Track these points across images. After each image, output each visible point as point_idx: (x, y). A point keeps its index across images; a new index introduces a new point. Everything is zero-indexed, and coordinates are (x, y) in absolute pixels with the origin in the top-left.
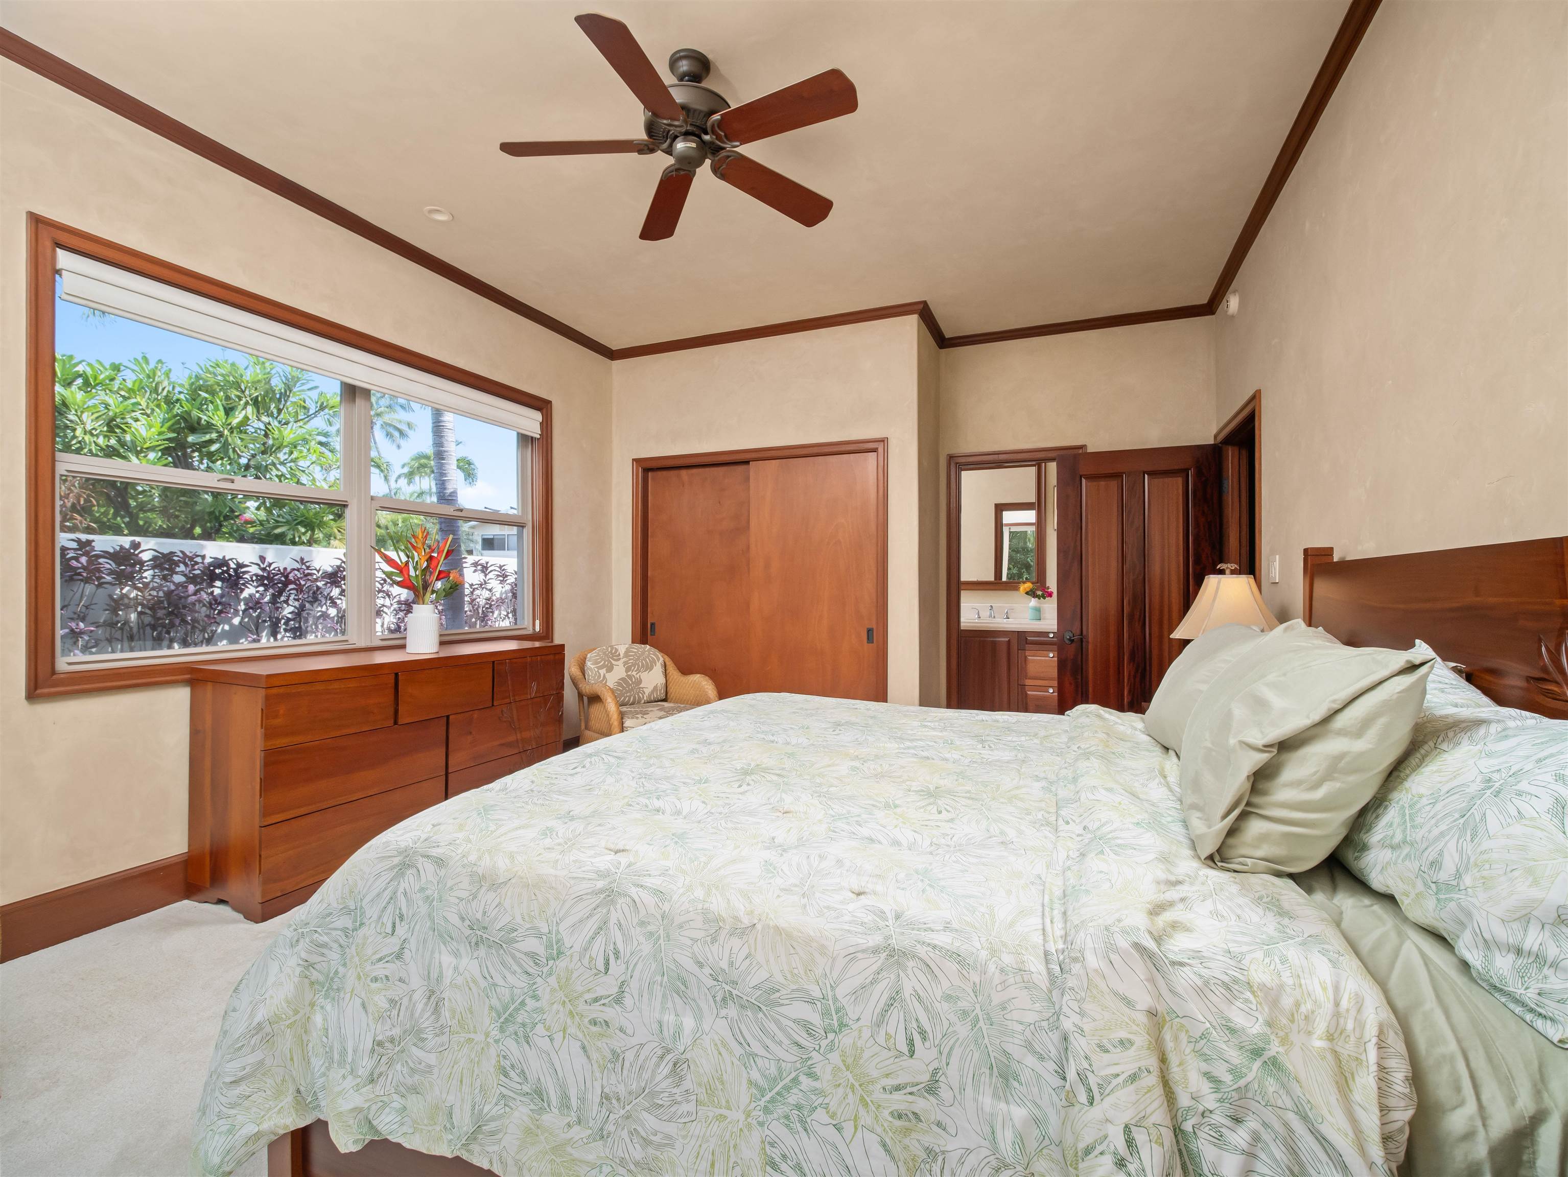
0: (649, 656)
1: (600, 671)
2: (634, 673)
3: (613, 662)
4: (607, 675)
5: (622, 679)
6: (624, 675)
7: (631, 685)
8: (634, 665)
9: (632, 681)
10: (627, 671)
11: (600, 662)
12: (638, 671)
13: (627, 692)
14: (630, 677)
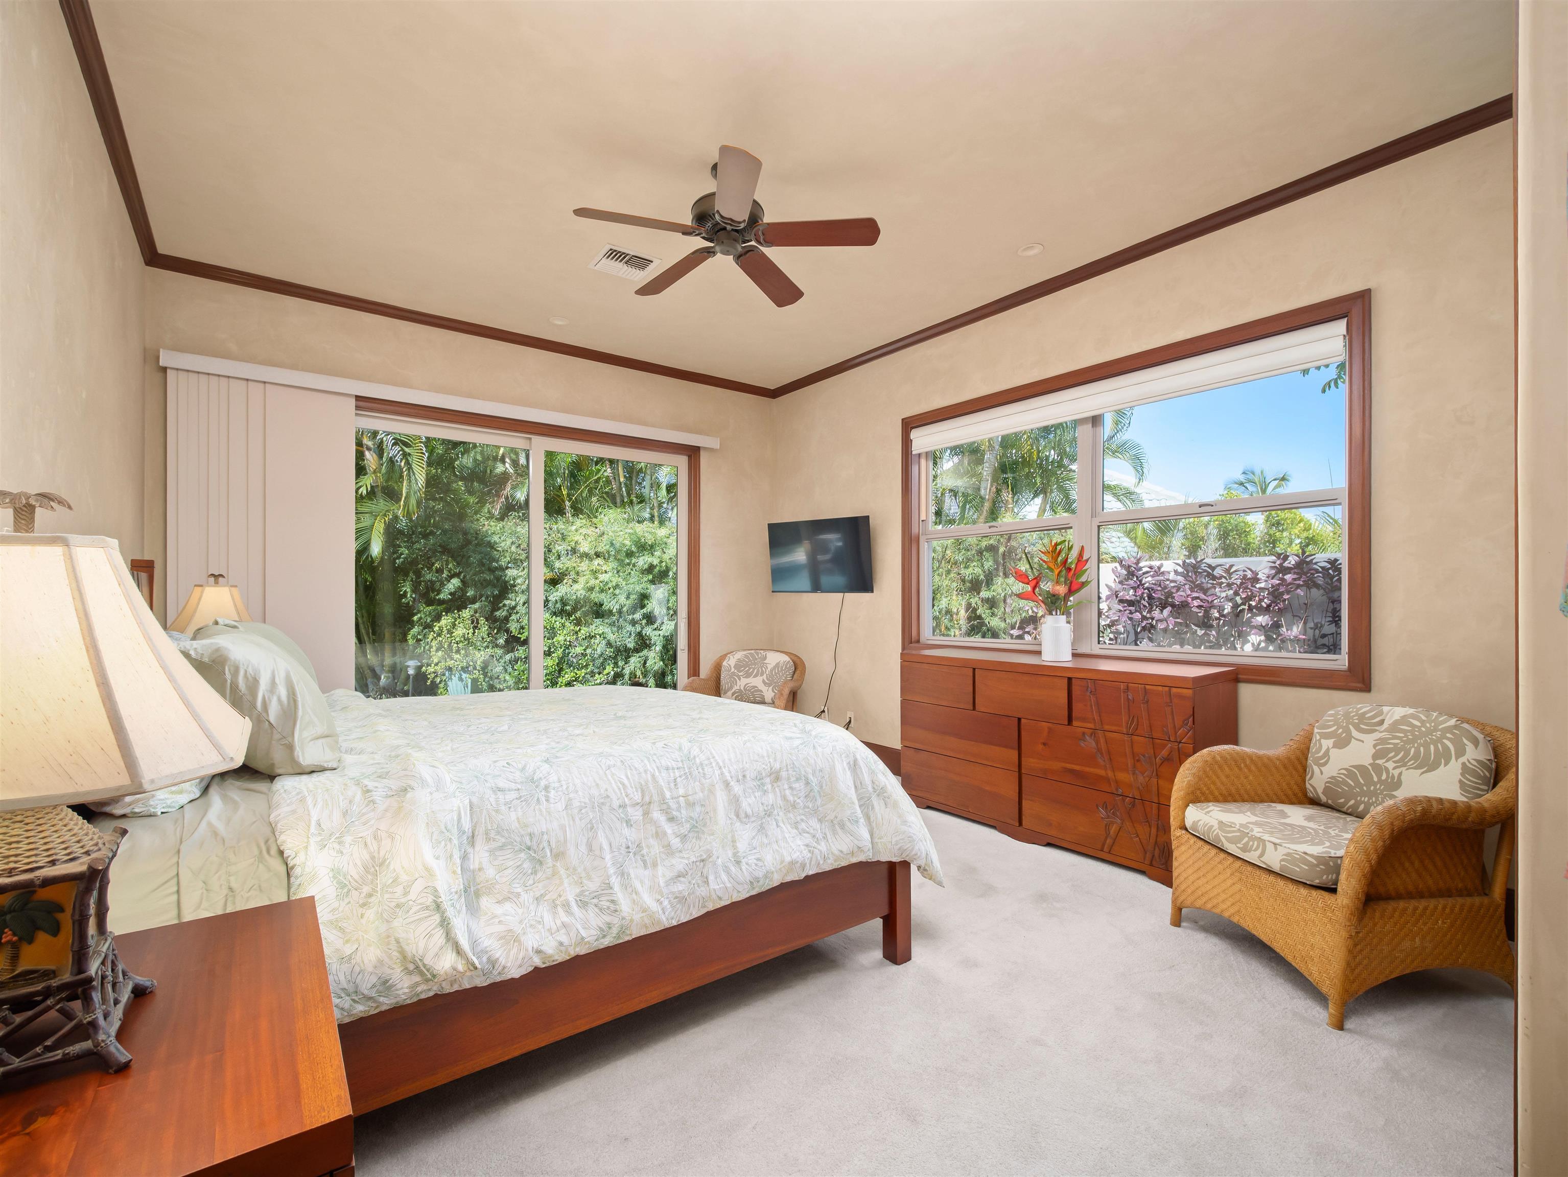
0: (1440, 740)
1: (1323, 741)
2: (1390, 765)
3: (1355, 733)
4: (1334, 753)
5: (1361, 768)
6: (1367, 761)
7: (1375, 784)
8: (1397, 750)
9: (1379, 776)
10: (1375, 756)
11: (1330, 727)
12: (1402, 763)
13: (1363, 794)
14: (1378, 769)
